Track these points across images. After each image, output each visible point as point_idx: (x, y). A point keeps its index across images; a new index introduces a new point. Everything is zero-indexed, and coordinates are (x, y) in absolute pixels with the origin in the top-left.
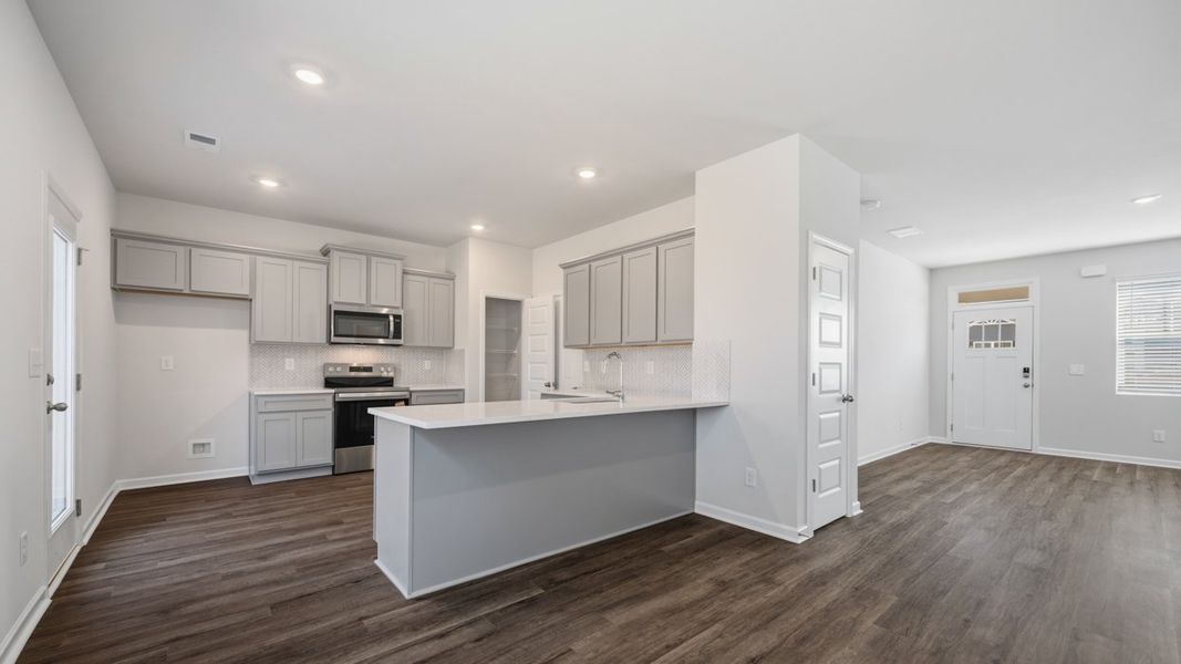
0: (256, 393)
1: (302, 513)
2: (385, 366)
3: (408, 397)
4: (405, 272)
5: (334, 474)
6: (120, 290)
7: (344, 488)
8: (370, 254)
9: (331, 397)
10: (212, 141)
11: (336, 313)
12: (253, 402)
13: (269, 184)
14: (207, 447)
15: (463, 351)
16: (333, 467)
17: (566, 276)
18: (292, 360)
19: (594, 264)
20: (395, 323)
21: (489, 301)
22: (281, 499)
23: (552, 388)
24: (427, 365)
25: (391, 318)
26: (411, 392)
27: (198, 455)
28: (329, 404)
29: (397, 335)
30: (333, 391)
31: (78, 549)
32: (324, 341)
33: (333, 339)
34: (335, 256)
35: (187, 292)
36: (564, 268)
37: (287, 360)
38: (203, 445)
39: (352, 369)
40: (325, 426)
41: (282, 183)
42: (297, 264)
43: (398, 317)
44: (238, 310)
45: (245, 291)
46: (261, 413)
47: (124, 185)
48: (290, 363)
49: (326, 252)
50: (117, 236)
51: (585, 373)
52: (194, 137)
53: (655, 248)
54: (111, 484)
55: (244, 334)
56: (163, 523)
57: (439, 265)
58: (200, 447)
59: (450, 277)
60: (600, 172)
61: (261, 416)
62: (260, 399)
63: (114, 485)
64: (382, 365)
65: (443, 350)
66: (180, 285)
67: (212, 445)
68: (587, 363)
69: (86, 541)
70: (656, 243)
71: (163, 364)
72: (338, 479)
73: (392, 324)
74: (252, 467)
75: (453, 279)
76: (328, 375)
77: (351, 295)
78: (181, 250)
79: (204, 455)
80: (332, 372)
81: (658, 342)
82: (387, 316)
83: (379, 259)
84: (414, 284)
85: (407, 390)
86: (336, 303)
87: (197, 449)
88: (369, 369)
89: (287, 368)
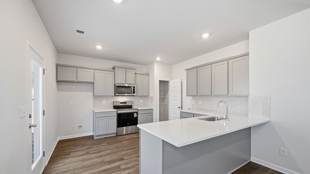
0: (95, 112)
1: (110, 153)
2: (130, 102)
3: (137, 112)
4: (136, 74)
5: (117, 136)
6: (58, 82)
7: (121, 142)
8: (126, 69)
9: (116, 112)
10: (83, 32)
11: (117, 86)
12: (94, 114)
13: (99, 47)
14: (82, 127)
15: (152, 97)
16: (117, 133)
17: (187, 73)
18: (105, 101)
19: (199, 69)
20: (133, 89)
21: (160, 81)
22: (103, 146)
23: (180, 108)
24: (141, 101)
25: (132, 87)
26: (138, 110)
27: (79, 129)
28: (115, 114)
29: (134, 93)
30: (116, 110)
31: (44, 167)
32: (113, 94)
33: (116, 94)
34: (116, 69)
35: (76, 81)
36: (186, 70)
37: (103, 101)
38: (81, 126)
39: (121, 103)
40: (114, 121)
41: (103, 47)
42: (106, 72)
43: (134, 87)
44: (90, 87)
45: (92, 81)
46: (96, 117)
47: (60, 51)
48: (104, 102)
49: (114, 68)
50: (57, 66)
51: (193, 104)
52: (78, 31)
53: (227, 61)
54: (57, 138)
55: (92, 93)
56: (69, 156)
57: (144, 71)
58: (80, 127)
59: (148, 75)
60: (211, 34)
61: (96, 118)
62: (96, 113)
63: (58, 138)
64: (129, 101)
65: (146, 97)
66: (75, 80)
67: (83, 126)
68: (193, 101)
69: (46, 164)
70: (227, 60)
71: (70, 103)
72: (118, 137)
73: (132, 89)
74: (94, 132)
75: (149, 75)
76: (114, 105)
77: (120, 81)
78: (75, 69)
79: (81, 129)
80: (116, 104)
81: (229, 95)
82: (131, 87)
83: (129, 70)
84: (138, 77)
85: (137, 109)
86: (117, 83)
87: (79, 127)
88: (125, 103)
89: (103, 103)
